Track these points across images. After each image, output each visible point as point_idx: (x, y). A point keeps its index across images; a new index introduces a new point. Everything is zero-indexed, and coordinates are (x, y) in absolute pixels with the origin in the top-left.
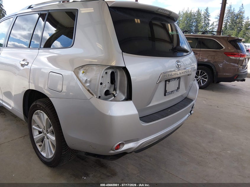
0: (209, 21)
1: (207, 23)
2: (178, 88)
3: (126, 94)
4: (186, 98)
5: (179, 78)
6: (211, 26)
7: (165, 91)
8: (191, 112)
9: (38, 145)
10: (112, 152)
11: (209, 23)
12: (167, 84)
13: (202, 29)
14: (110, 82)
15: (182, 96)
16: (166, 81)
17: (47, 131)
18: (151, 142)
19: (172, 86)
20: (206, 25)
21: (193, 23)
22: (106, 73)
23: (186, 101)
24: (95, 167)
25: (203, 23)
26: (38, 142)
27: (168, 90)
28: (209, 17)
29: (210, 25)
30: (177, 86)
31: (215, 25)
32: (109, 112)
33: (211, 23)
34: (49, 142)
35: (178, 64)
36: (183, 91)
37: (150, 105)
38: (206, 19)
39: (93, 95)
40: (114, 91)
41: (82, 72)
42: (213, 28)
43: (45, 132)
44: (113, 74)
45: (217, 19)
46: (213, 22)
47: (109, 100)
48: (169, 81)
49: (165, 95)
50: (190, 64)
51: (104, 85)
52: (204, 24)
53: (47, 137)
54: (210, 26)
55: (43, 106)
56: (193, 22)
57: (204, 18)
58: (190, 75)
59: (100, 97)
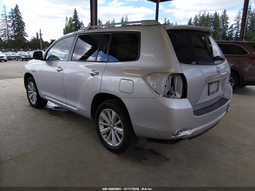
0: (228, 24)
1: (226, 26)
2: (217, 90)
3: (181, 94)
4: (222, 98)
5: (218, 81)
6: (230, 29)
7: (209, 91)
8: (227, 110)
9: (104, 137)
10: (173, 137)
11: (227, 26)
12: (210, 86)
13: (220, 32)
14: (170, 85)
15: (219, 96)
16: (209, 84)
17: (114, 125)
18: (199, 132)
19: (213, 88)
20: (225, 28)
21: (210, 27)
22: (169, 78)
23: (223, 100)
24: (150, 154)
25: (221, 26)
26: (104, 135)
27: (211, 91)
28: (227, 20)
29: (229, 27)
30: (217, 88)
31: (234, 27)
32: (171, 106)
33: (229, 25)
34: (115, 133)
35: (218, 70)
36: (220, 93)
37: (198, 103)
38: (224, 22)
39: (159, 94)
40: (173, 91)
41: (149, 78)
42: (232, 31)
43: (112, 126)
44: (173, 79)
45: (236, 21)
46: (232, 25)
47: (171, 98)
48: (211, 83)
49: (208, 95)
50: (225, 69)
51: (167, 87)
52: (223, 27)
53: (114, 129)
54: (228, 29)
55: (112, 105)
56: (210, 25)
57: (222, 21)
58: (226, 78)
59: (164, 96)
